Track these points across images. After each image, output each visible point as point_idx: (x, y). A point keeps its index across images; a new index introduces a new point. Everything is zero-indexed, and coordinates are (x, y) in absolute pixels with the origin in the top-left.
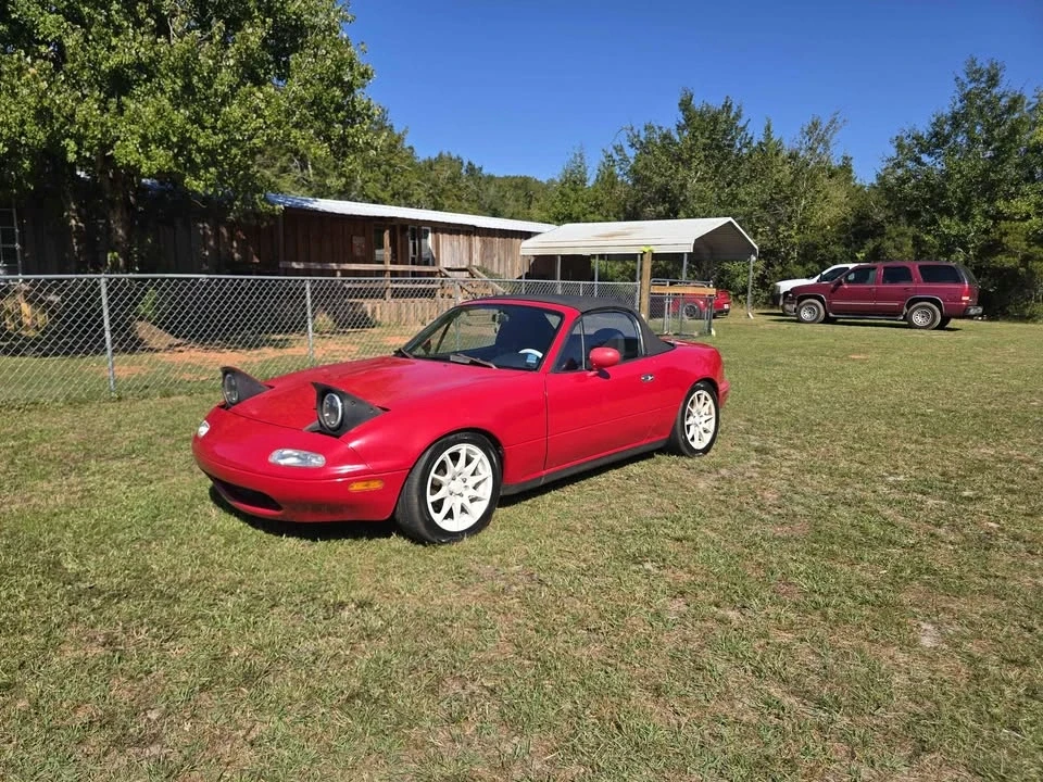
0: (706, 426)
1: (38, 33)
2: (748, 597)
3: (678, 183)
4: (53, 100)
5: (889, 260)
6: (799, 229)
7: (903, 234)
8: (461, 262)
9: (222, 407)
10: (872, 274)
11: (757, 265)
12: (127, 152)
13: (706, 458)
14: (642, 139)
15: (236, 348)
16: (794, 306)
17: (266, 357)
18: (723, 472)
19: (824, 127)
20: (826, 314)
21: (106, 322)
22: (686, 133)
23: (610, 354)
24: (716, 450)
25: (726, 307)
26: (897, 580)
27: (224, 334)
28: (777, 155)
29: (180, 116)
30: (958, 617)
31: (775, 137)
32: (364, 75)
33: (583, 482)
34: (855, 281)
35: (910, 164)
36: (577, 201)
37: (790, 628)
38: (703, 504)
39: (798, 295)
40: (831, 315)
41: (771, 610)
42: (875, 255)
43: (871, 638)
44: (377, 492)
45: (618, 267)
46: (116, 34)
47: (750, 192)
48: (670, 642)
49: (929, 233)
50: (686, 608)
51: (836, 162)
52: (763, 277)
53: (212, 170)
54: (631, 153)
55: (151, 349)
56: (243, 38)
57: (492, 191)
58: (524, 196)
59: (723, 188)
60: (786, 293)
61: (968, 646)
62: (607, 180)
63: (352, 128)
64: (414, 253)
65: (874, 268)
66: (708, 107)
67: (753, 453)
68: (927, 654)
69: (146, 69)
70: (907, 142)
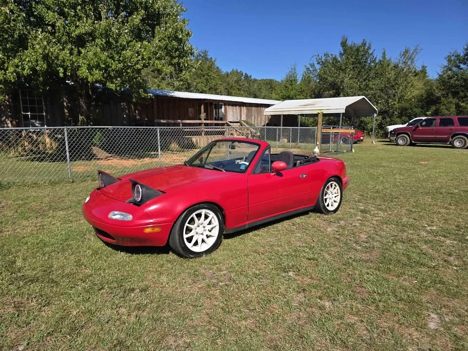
0: (335, 199)
1: (46, 21)
2: (338, 294)
3: (340, 80)
4: (49, 50)
5: (443, 115)
6: (399, 100)
7: (451, 102)
8: (237, 119)
9: (98, 189)
10: (434, 122)
11: (378, 118)
12: (83, 72)
13: (334, 215)
14: (323, 60)
15: (135, 158)
16: (395, 138)
17: (145, 162)
18: (342, 223)
19: (411, 51)
20: (411, 141)
21: (67, 147)
22: (344, 57)
23: (282, 164)
24: (341, 211)
25: (362, 138)
26: (422, 288)
27: (130, 153)
28: (388, 66)
29: (104, 56)
30: (453, 311)
31: (387, 57)
32: (188, 35)
33: (270, 227)
34: (425, 126)
35: (454, 69)
36: (292, 90)
37: (357, 314)
38: (327, 240)
39: (397, 132)
40: (413, 142)
41: (349, 302)
42: (436, 113)
43: (400, 322)
44: (157, 233)
45: (311, 120)
46: (79, 20)
47: (375, 84)
48: (290, 319)
49: (463, 102)
50: (303, 299)
51: (419, 69)
52: (381, 124)
53: (119, 79)
54: (318, 67)
55: (99, 159)
56: (131, 20)
57: (255, 86)
58: (270, 89)
59: (362, 82)
60: (391, 131)
61: (455, 329)
62: (307, 80)
63: (182, 59)
64: (216, 115)
65: (435, 119)
66: (354, 44)
67: (360, 213)
68: (431, 333)
69: (92, 35)
70: (453, 58)
